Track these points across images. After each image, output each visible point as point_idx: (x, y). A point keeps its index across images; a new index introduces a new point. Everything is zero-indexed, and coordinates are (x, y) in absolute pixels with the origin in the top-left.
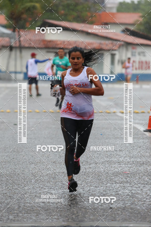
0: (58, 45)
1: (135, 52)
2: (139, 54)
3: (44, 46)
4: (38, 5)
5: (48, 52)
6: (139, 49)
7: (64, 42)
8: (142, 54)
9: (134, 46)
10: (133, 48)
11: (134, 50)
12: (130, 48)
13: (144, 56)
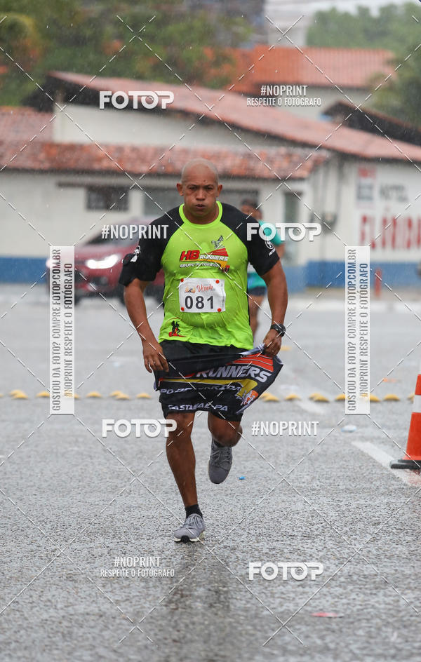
0: (99, 160)
1: (371, 187)
2: (384, 193)
3: (47, 165)
4: (27, 21)
5: (61, 185)
6: (385, 177)
7: (120, 149)
8: (394, 194)
9: (367, 166)
10: (364, 173)
11: (366, 181)
12: (352, 171)
13: (403, 199)
